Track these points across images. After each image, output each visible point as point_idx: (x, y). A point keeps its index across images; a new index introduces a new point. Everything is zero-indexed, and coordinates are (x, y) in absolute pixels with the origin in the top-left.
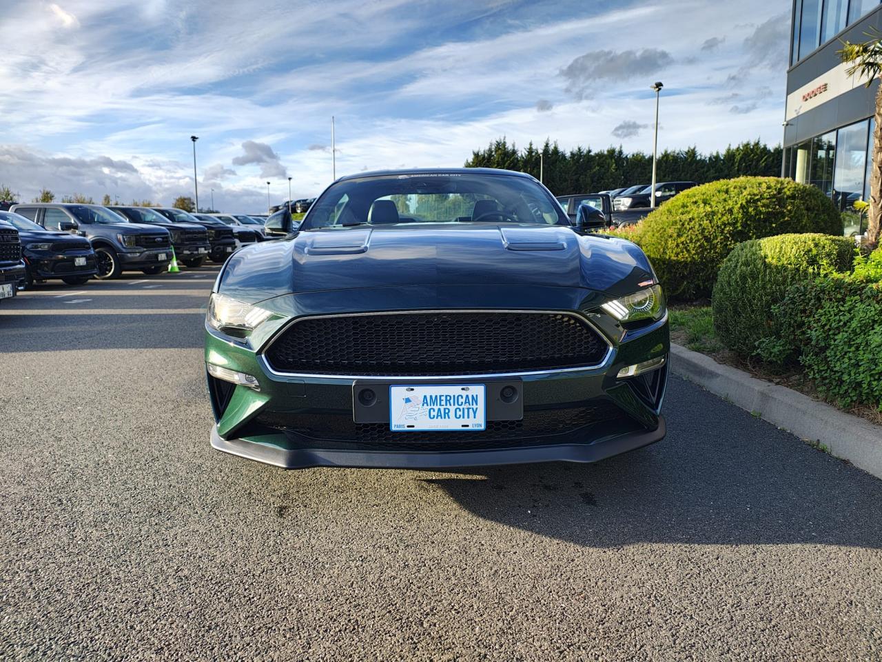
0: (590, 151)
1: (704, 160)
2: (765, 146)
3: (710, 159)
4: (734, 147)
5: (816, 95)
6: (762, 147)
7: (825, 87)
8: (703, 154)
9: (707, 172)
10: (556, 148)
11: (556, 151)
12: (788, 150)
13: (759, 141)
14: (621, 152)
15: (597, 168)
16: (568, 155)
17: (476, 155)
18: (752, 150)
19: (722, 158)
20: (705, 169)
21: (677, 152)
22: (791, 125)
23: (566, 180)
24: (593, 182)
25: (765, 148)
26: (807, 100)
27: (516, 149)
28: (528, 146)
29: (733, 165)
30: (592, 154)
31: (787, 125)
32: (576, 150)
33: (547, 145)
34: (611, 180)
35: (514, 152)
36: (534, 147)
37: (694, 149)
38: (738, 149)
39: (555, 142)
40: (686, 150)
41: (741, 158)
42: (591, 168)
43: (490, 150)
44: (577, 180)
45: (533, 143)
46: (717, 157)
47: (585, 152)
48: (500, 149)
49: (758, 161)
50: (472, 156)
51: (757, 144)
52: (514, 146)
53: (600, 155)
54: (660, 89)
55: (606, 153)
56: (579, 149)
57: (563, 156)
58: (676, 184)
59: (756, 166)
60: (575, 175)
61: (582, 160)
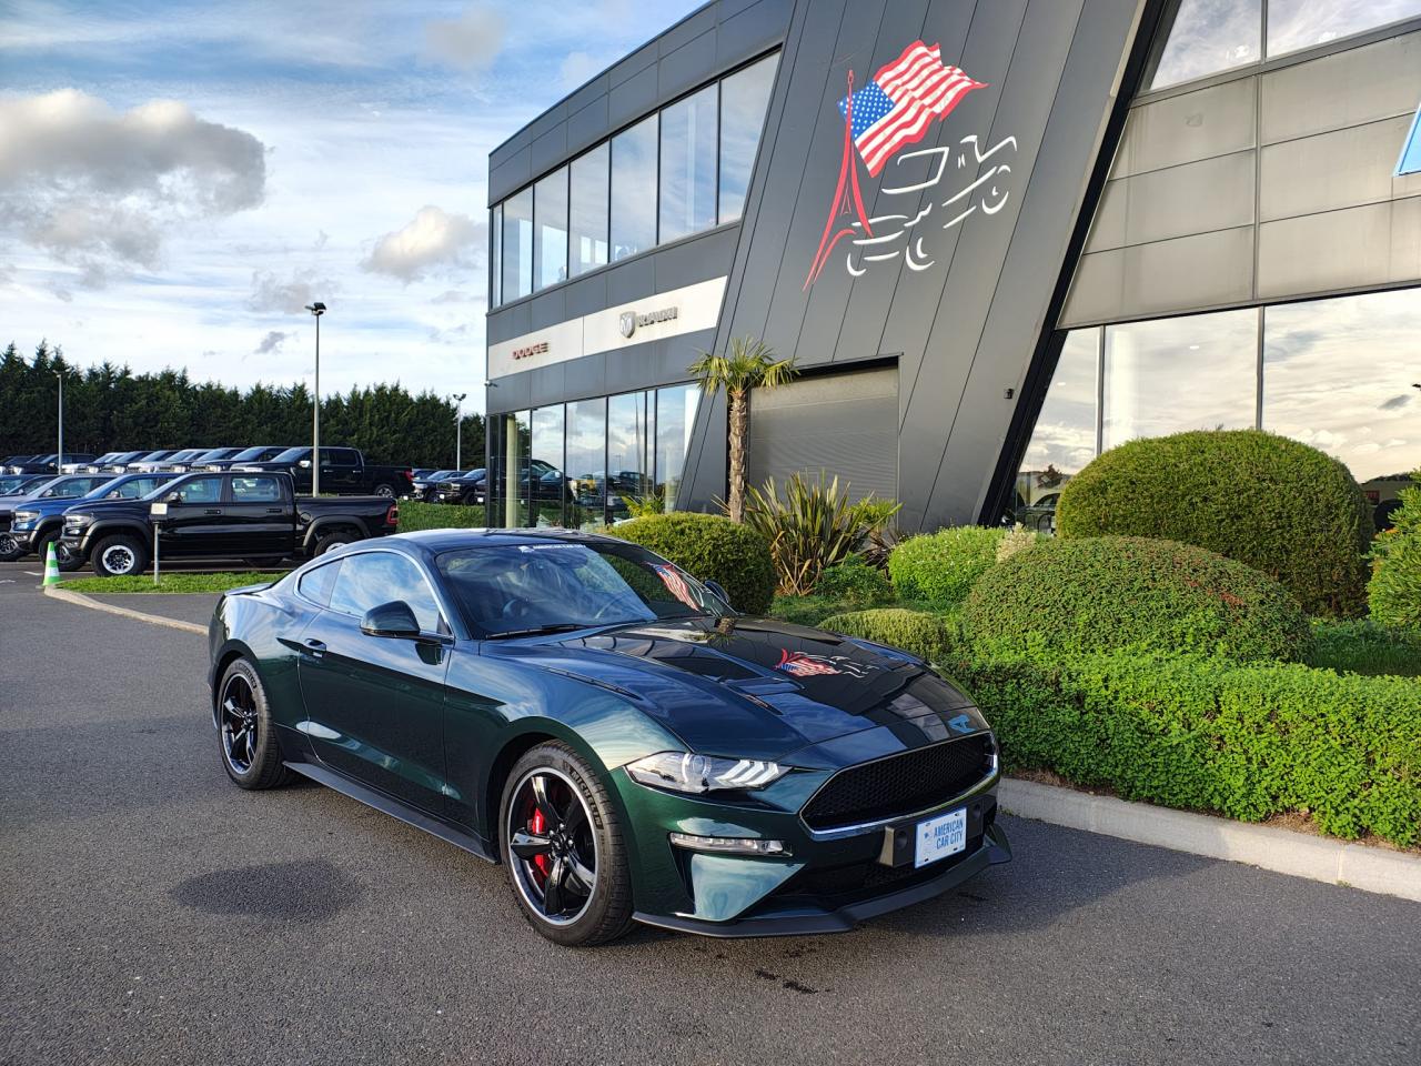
2: (406, 392)
4: (362, 389)
5: (532, 354)
6: (402, 394)
7: (545, 347)
10: (59, 359)
11: (59, 364)
12: (494, 420)
13: (398, 386)
14: (184, 380)
16: (85, 373)
18: (389, 397)
19: (345, 404)
21: (276, 388)
22: (496, 386)
23: (84, 417)
24: (136, 424)
25: (406, 395)
26: (519, 358)
29: (361, 415)
30: (133, 376)
31: (491, 385)
32: (99, 366)
33: (42, 353)
34: (174, 425)
36: (17, 353)
37: (303, 386)
38: (367, 393)
39: (57, 351)
40: (291, 388)
41: (374, 407)
42: (133, 401)
44: (106, 419)
45: (16, 346)
47: (118, 373)
49: (398, 414)
51: (396, 389)
54: (321, 313)
56: (106, 366)
57: (77, 377)
60: (102, 409)
61: (112, 386)
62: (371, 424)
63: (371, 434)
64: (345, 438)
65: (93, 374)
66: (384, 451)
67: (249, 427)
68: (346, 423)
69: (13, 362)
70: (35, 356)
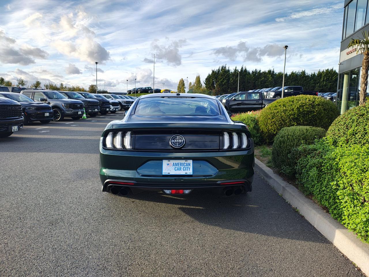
0: (260, 71)
1: (309, 76)
3: (311, 75)
4: (321, 71)
5: (352, 53)
6: (334, 71)
7: (356, 50)
8: (308, 73)
9: (310, 81)
10: (246, 69)
11: (246, 70)
12: (340, 74)
13: (333, 69)
14: (273, 72)
15: (263, 78)
16: (251, 72)
17: (213, 72)
18: (330, 72)
19: (316, 75)
20: (309, 80)
21: (297, 72)
22: (342, 64)
23: (250, 83)
24: (261, 84)
26: (348, 54)
27: (229, 69)
28: (235, 68)
29: (321, 78)
30: (261, 72)
31: (340, 64)
32: (254, 70)
33: (242, 68)
34: (269, 83)
35: (229, 71)
36: (237, 69)
37: (305, 71)
38: (323, 72)
39: (245, 67)
40: (301, 71)
41: (325, 75)
42: (261, 78)
43: (219, 70)
44: (255, 83)
45: (237, 67)
46: (314, 75)
47: (258, 71)
48: (223, 69)
49: (332, 77)
50: (212, 72)
52: (229, 68)
53: (264, 73)
54: (287, 48)
55: (267, 72)
56: (256, 70)
57: (249, 73)
58: (294, 87)
59: (331, 79)
60: (254, 80)
61: (257, 75)
62: (323, 80)
63: (323, 83)
64: (315, 84)
65: (253, 72)
66: (327, 88)
67: (289, 83)
68: (315, 81)
69: (236, 71)
70: (241, 69)
